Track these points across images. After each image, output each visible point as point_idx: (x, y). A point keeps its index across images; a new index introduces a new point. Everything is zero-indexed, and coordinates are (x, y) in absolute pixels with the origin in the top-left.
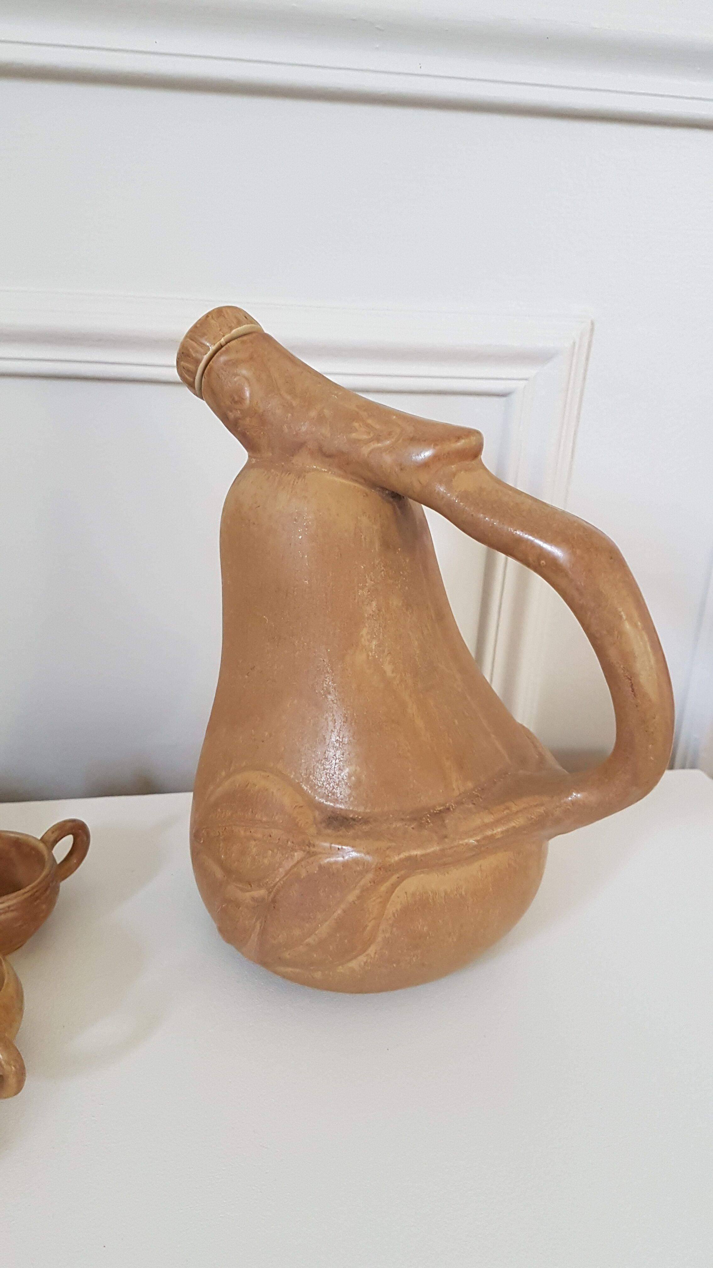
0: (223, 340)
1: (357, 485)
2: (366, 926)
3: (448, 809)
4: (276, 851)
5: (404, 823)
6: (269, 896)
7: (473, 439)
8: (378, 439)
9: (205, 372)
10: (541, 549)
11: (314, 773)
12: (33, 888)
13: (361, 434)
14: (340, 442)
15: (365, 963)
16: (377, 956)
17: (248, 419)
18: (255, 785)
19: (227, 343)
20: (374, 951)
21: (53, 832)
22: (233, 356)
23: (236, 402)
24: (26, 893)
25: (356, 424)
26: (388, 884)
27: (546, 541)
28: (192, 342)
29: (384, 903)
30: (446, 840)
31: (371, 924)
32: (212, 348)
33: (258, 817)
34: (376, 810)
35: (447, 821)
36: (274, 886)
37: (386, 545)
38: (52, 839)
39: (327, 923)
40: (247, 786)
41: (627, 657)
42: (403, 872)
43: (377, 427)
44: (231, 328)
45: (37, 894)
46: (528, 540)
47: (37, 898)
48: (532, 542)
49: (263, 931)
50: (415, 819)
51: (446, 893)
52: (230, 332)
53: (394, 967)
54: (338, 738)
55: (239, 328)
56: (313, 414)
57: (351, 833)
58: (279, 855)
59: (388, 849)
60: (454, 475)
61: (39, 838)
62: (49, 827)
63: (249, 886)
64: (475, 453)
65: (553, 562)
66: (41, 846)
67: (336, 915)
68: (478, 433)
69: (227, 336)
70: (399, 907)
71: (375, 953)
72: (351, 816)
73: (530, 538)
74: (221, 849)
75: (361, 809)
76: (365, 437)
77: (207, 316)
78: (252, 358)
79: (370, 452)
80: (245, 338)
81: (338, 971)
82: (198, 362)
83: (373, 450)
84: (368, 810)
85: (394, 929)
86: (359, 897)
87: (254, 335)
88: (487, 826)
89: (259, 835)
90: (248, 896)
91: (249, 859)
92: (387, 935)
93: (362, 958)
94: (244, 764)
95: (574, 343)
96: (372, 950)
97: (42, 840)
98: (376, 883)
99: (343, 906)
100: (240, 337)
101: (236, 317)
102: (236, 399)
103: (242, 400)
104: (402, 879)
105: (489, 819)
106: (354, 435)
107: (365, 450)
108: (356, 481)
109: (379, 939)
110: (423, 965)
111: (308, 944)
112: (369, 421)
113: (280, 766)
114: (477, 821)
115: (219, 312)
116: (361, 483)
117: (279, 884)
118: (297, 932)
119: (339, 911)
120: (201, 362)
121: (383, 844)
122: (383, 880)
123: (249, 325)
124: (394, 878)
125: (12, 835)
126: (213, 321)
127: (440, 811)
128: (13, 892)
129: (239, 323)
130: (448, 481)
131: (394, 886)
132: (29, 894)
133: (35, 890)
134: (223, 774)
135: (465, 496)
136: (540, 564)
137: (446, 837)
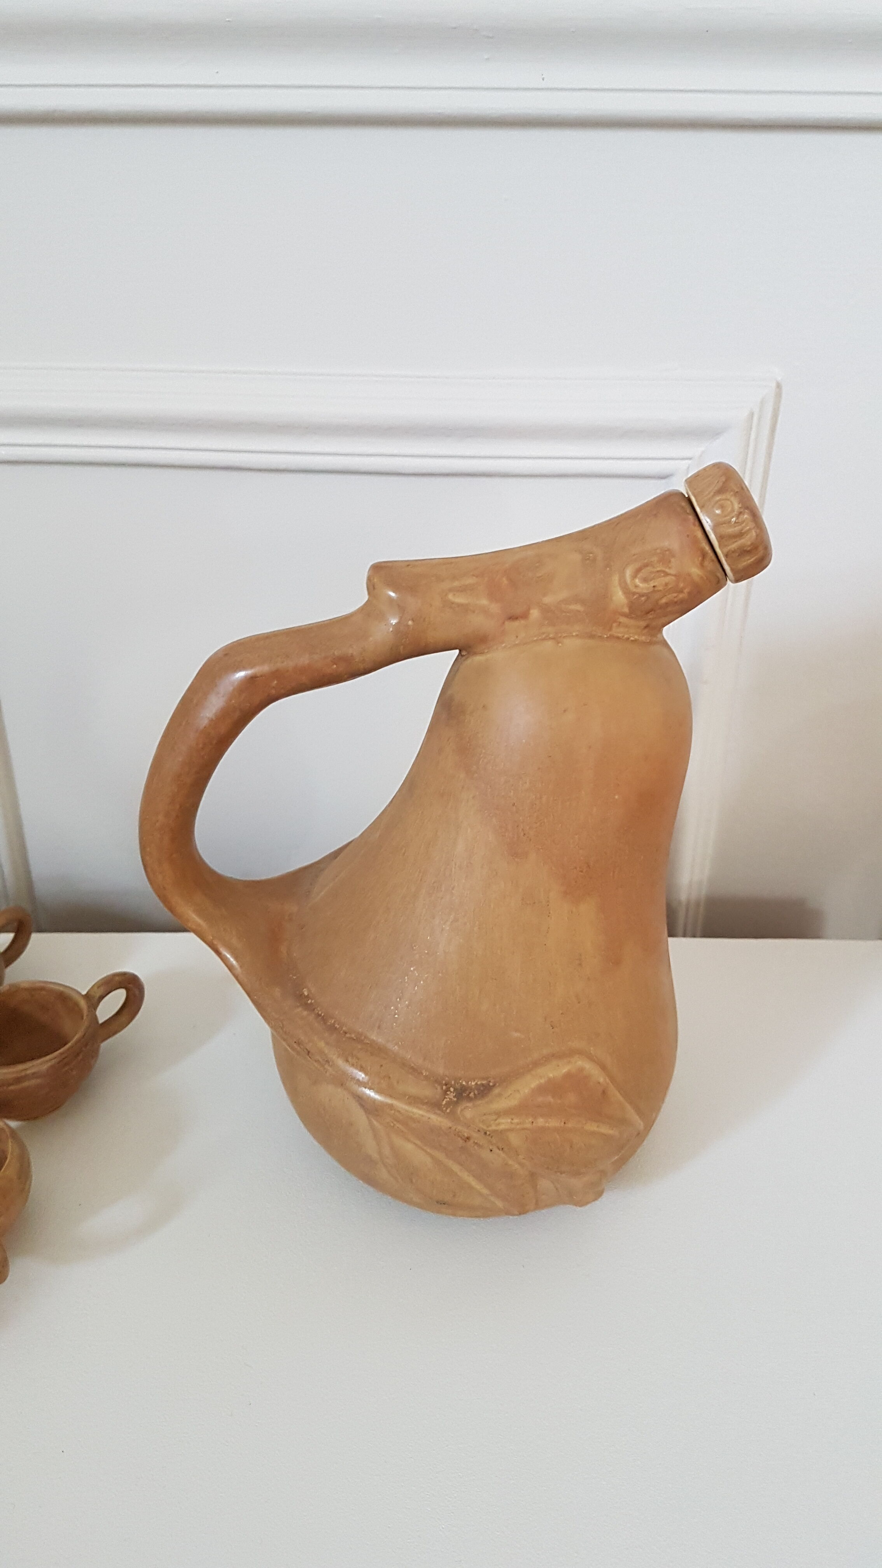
12: (61, 1054)
21: (98, 987)
24: (57, 1057)
38: (98, 995)
45: (66, 1060)
47: (66, 1064)
61: (84, 993)
62: (96, 981)
66: (83, 1003)
95: (752, 415)
97: (87, 996)
125: (57, 987)
128: (40, 1057)
132: (60, 1058)
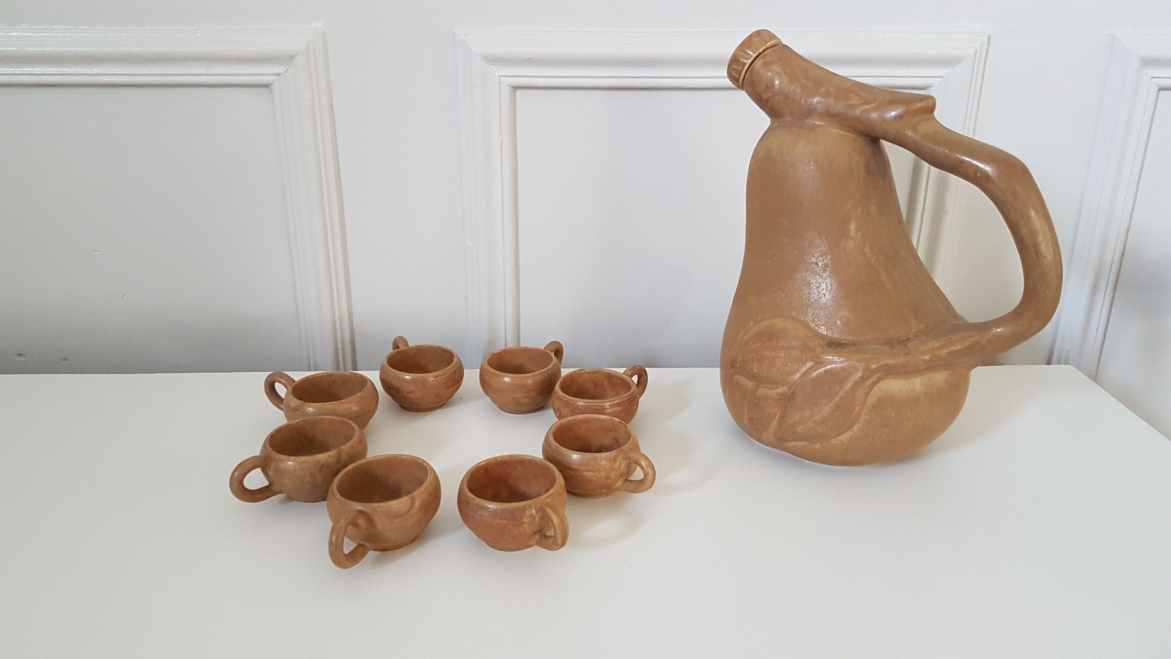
0: (761, 50)
1: (850, 134)
2: (855, 409)
3: (909, 339)
4: (794, 363)
5: (880, 346)
6: (789, 391)
7: (930, 102)
8: (867, 103)
9: (749, 70)
10: (978, 167)
11: (817, 317)
13: (855, 101)
14: (838, 108)
15: (851, 436)
16: (859, 432)
17: (776, 98)
18: (777, 326)
19: (763, 52)
20: (858, 428)
21: (630, 371)
22: (768, 59)
23: (769, 87)
24: (626, 397)
25: (851, 95)
26: (870, 382)
27: (981, 162)
28: (742, 53)
29: (867, 395)
30: (909, 356)
31: (857, 408)
32: (754, 56)
33: (780, 344)
34: (861, 338)
35: (909, 345)
36: (794, 383)
37: (868, 171)
38: (630, 374)
39: (829, 406)
40: (772, 326)
41: (1034, 234)
42: (880, 374)
43: (866, 96)
44: (766, 43)
45: (631, 399)
46: (968, 161)
47: (631, 402)
48: (971, 162)
49: (782, 417)
50: (888, 344)
51: (907, 392)
52: (766, 45)
53: (870, 440)
54: (834, 295)
55: (770, 42)
56: (822, 90)
57: (846, 350)
58: (796, 365)
59: (871, 358)
60: (918, 123)
61: (622, 374)
63: (776, 385)
64: (931, 110)
65: (985, 174)
66: (625, 377)
67: (836, 400)
68: (933, 98)
69: (764, 47)
70: (875, 398)
71: (858, 430)
72: (844, 342)
73: (970, 160)
74: (754, 366)
75: (851, 338)
76: (857, 102)
77: (751, 36)
78: (780, 59)
79: (862, 112)
80: (775, 48)
81: (832, 443)
82: (744, 64)
83: (864, 110)
84: (855, 339)
85: (872, 413)
86: (852, 389)
87: (778, 47)
88: (935, 349)
89: (782, 355)
90: (774, 393)
91: (775, 370)
92: (867, 417)
93: (849, 433)
94: (767, 315)
95: (976, 51)
96: (856, 428)
97: (625, 374)
98: (863, 379)
99: (840, 394)
100: (771, 47)
101: (768, 36)
102: (769, 85)
103: (773, 85)
104: (879, 380)
105: (937, 345)
106: (851, 102)
107: (858, 112)
108: (849, 132)
109: (862, 420)
110: (889, 440)
111: (815, 421)
112: (861, 93)
113: (794, 314)
114: (929, 346)
115: (758, 33)
116: (852, 133)
117: (797, 382)
118: (808, 413)
119: (838, 398)
120: (746, 65)
121: (868, 356)
122: (868, 378)
123: (776, 40)
124: (874, 378)
126: (754, 39)
127: (904, 340)
129: (771, 39)
130: (915, 129)
131: (875, 383)
132: (628, 398)
133: (630, 396)
134: (752, 323)
135: (925, 136)
136: (976, 176)
137: (909, 354)
